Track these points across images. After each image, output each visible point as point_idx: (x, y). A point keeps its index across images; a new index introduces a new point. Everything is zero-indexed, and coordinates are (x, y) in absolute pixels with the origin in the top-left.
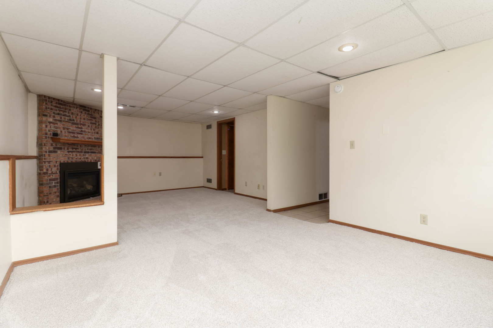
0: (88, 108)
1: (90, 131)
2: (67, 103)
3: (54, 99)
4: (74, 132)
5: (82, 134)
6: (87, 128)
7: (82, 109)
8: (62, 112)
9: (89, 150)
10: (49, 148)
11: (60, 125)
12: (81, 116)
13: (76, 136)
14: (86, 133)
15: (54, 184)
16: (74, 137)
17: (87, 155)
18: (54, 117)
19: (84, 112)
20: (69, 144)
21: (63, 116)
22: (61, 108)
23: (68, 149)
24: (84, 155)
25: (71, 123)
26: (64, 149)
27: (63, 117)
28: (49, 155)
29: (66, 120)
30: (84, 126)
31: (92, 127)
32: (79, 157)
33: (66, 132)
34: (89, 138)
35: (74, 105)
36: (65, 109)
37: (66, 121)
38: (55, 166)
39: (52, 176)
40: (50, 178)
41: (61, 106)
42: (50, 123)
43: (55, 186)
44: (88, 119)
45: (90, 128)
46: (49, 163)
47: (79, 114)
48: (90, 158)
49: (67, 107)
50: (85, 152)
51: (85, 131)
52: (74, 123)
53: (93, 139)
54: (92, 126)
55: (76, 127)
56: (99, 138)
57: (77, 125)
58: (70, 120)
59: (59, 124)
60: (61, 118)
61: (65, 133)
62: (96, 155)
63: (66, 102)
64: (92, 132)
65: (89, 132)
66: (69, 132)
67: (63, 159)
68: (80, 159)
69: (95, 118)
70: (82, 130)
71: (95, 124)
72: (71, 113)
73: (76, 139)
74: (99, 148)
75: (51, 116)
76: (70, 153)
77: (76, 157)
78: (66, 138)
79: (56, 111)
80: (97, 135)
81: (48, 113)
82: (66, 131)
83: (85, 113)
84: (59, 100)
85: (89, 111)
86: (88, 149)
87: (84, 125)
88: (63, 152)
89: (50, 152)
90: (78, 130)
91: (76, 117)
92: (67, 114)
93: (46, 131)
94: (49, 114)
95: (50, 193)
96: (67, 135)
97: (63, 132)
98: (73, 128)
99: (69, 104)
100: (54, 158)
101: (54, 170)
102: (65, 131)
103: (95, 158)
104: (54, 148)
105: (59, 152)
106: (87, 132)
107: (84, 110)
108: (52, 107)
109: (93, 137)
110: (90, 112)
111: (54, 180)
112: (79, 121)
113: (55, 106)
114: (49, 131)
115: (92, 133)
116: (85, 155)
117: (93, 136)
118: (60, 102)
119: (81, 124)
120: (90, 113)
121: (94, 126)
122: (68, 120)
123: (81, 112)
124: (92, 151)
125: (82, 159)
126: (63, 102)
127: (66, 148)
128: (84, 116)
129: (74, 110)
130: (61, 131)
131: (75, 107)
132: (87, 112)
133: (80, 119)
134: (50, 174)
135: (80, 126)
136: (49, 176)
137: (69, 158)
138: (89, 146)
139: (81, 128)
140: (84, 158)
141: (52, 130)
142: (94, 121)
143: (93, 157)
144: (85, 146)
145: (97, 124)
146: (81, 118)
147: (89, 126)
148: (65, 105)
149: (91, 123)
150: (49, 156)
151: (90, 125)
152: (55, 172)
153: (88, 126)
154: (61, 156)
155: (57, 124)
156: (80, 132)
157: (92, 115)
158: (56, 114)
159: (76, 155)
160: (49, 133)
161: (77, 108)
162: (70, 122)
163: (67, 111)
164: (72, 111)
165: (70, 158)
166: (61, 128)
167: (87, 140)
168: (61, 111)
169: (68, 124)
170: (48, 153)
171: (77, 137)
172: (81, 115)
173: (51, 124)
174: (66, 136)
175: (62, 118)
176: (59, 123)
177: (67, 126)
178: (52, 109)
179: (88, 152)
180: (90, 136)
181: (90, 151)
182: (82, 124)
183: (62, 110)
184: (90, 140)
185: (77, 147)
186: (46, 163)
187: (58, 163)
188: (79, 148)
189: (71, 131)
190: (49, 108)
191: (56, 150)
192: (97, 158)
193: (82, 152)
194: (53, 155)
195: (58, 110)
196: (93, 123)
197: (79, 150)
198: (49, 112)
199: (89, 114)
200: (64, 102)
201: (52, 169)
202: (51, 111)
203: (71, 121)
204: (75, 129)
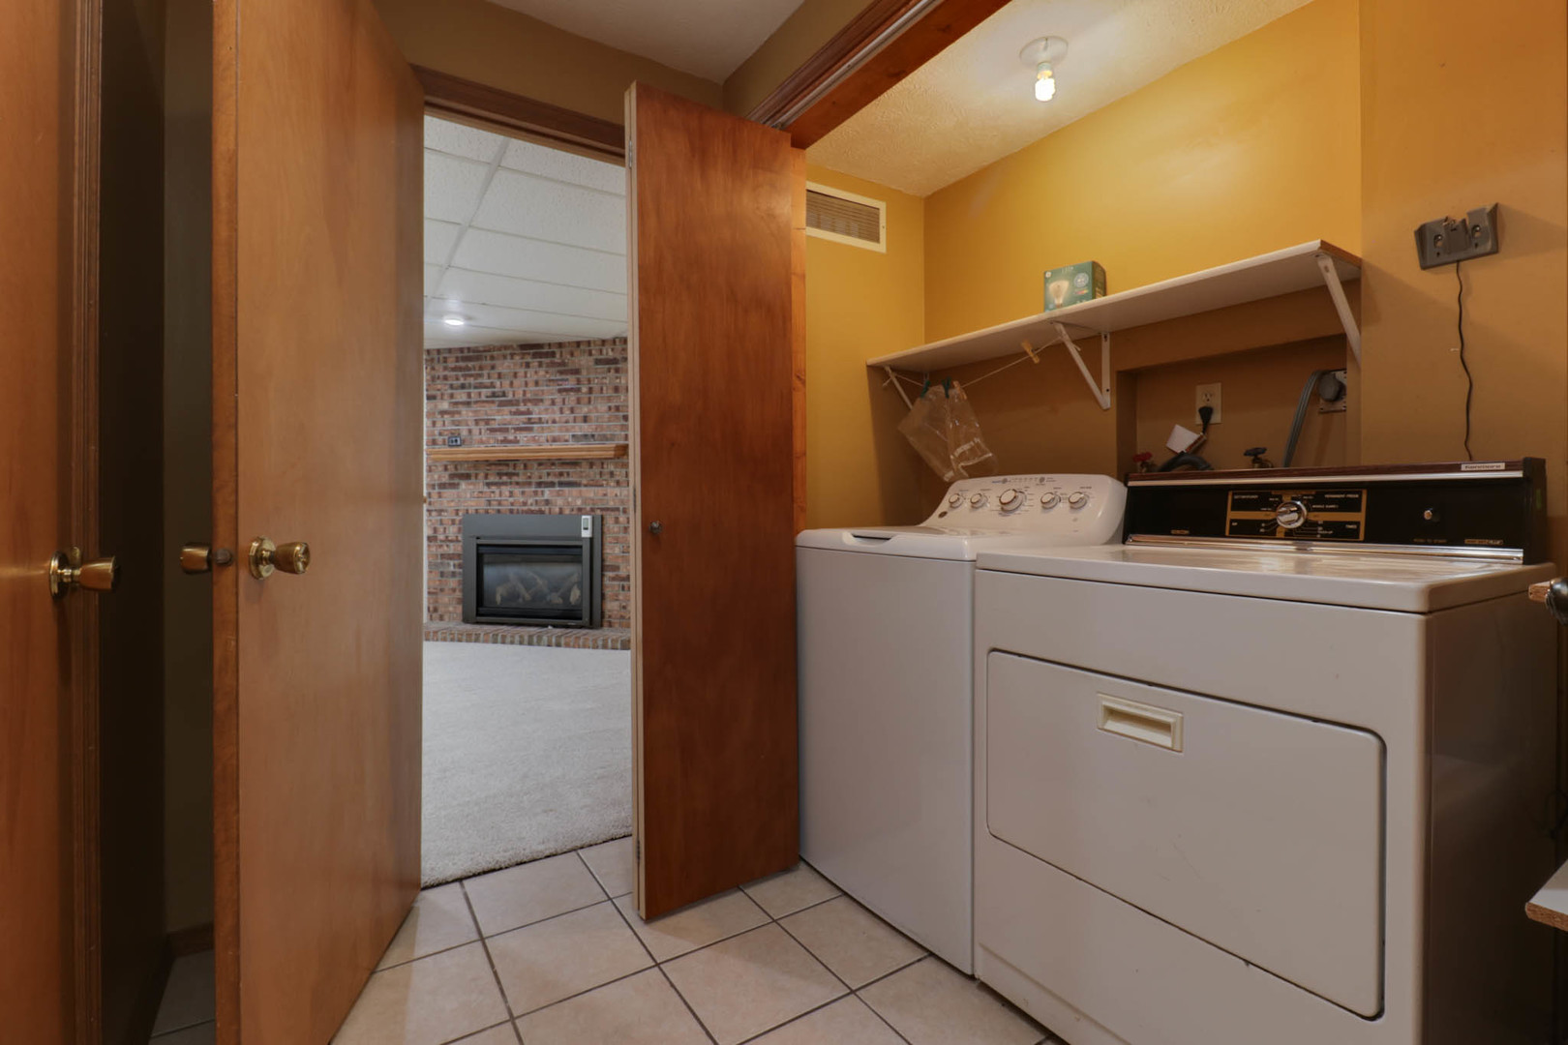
0: (549, 345)
1: (557, 416)
2: (485, 351)
3: (450, 351)
4: (508, 429)
5: (530, 430)
6: (546, 410)
7: (529, 354)
8: (471, 380)
9: (555, 475)
10: (440, 477)
11: (467, 414)
12: (526, 376)
13: (511, 437)
14: (545, 425)
15: (452, 569)
16: (505, 441)
17: (547, 493)
18: (452, 396)
19: (535, 363)
20: (489, 463)
21: (475, 388)
22: (469, 369)
23: (486, 476)
24: (536, 493)
25: (497, 403)
26: (476, 476)
27: (474, 392)
28: (439, 493)
29: (483, 398)
30: (536, 405)
31: (564, 403)
32: (522, 500)
33: (483, 431)
34: (554, 440)
35: (503, 352)
36: (481, 368)
37: (484, 402)
38: (453, 522)
39: (446, 548)
40: (441, 551)
41: (470, 364)
42: (443, 413)
43: (454, 574)
44: (550, 381)
45: (556, 408)
46: (440, 515)
47: (521, 371)
48: (560, 502)
49: (484, 362)
50: (539, 484)
51: (540, 421)
52: (507, 401)
53: (567, 441)
54: (564, 400)
55: (511, 412)
56: (593, 436)
57: (513, 405)
58: (494, 395)
59: (464, 413)
60: (469, 395)
61: (480, 433)
62: (580, 492)
63: (481, 349)
64: (564, 420)
65: (554, 422)
66: (493, 430)
67: (472, 504)
68: (525, 504)
69: (577, 372)
70: (530, 419)
71: (578, 390)
72: (496, 376)
73: (510, 447)
74: (591, 467)
75: (446, 397)
76: (494, 488)
77: (511, 500)
78: (482, 447)
79: (457, 379)
80: (585, 425)
81: (439, 390)
82: (483, 427)
83: (540, 365)
84: (461, 350)
85: (553, 354)
86: (548, 474)
87: (537, 401)
88: (474, 484)
89: (442, 486)
90: (517, 419)
91: (511, 384)
92: (485, 381)
93: (435, 435)
94: (439, 393)
95: (442, 590)
96: (484, 439)
97: (475, 430)
98: (502, 416)
99: (489, 351)
100: (452, 501)
101: (452, 531)
102: (480, 429)
103: (579, 502)
104: (452, 476)
105: (463, 485)
106: (547, 422)
107: (535, 356)
108: (446, 373)
109: (568, 435)
110: (558, 356)
111: (451, 557)
112: (521, 393)
113: (454, 369)
114: (440, 434)
115: (567, 422)
116: (540, 493)
117: (567, 430)
118: (466, 354)
119: (525, 401)
120: (557, 359)
121: (572, 397)
122: (487, 397)
123: (528, 365)
124: (564, 479)
125: (531, 505)
126: (474, 351)
127: (481, 475)
128: (536, 372)
129: (505, 366)
130: (470, 431)
131: (509, 357)
132: (548, 360)
133: (523, 383)
134: (441, 541)
135: (522, 408)
136: (441, 546)
137: (489, 502)
138: (553, 464)
139: (529, 412)
140: (536, 501)
141: (447, 430)
142: (571, 383)
143: (570, 500)
144: (540, 464)
145: (584, 389)
146: (526, 384)
147: (553, 403)
148: (478, 358)
149: (560, 391)
150: (440, 495)
151: (558, 398)
152: (454, 538)
153: (550, 402)
154: (468, 496)
155: (459, 413)
156: (524, 423)
157: (563, 364)
158: (456, 389)
159: (511, 492)
160: (440, 439)
161: (512, 356)
162: (493, 402)
163: (485, 372)
164: (499, 369)
165: (492, 502)
166: (470, 423)
167: (547, 446)
168: (471, 376)
169: (488, 408)
170: (437, 490)
171: (516, 441)
172: (526, 373)
173: (446, 416)
174: (481, 442)
175: (472, 395)
176: (464, 410)
177: (486, 414)
178: (445, 378)
179: (552, 484)
180: (556, 434)
181: (556, 480)
182: (530, 400)
183: (470, 372)
184: (555, 446)
185: (514, 469)
186: (434, 514)
187: (460, 513)
188: (521, 472)
189: (497, 426)
190: (439, 378)
191: (456, 481)
192: (584, 502)
193: (530, 484)
194: (448, 493)
195: (463, 376)
196: (567, 390)
197: (520, 479)
198: (439, 387)
199: (553, 364)
200: (476, 350)
201: (445, 529)
202: (445, 382)
203: (498, 396)
204: (508, 417)
